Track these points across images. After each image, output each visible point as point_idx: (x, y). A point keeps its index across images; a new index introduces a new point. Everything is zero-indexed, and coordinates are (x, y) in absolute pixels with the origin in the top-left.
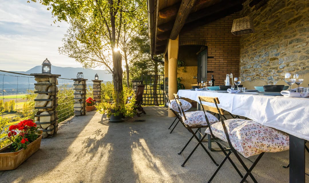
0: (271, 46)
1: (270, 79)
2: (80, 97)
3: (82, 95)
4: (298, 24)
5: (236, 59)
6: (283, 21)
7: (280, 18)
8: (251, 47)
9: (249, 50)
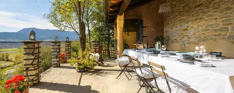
0: (184, 21)
1: (183, 43)
2: (56, 53)
3: (58, 52)
4: (200, 8)
5: (161, 28)
6: (191, 5)
7: (189, 4)
8: (171, 21)
9: (169, 22)
